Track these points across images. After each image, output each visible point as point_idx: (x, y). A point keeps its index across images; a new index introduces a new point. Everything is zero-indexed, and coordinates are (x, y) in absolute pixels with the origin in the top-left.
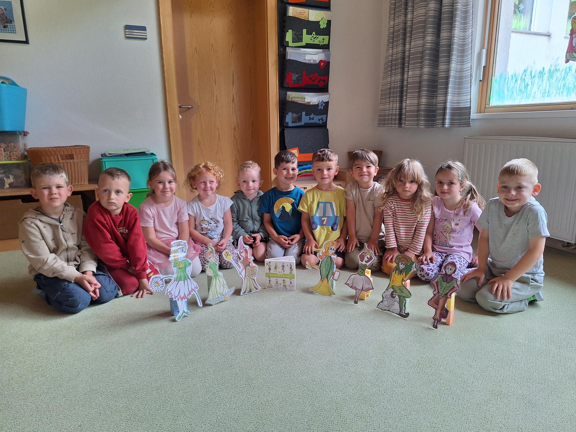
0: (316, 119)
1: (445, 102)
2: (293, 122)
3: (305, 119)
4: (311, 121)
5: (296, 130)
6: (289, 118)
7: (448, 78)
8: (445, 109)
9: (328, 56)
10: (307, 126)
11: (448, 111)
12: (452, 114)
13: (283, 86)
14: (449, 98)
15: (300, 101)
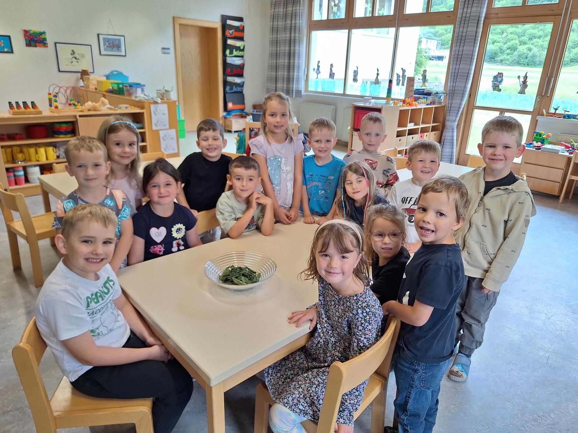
0: (239, 89)
1: (293, 88)
2: (229, 91)
3: (235, 89)
4: (237, 90)
5: (230, 94)
6: (228, 88)
7: (293, 78)
8: (293, 90)
9: (244, 61)
10: (235, 92)
11: (294, 91)
12: (296, 93)
13: (225, 74)
14: (294, 86)
15: (233, 81)
